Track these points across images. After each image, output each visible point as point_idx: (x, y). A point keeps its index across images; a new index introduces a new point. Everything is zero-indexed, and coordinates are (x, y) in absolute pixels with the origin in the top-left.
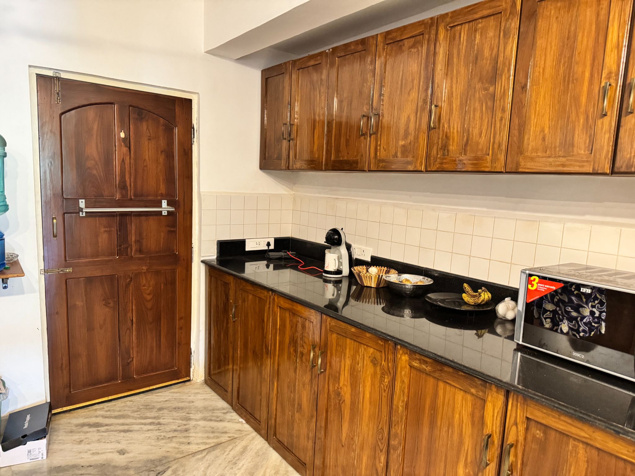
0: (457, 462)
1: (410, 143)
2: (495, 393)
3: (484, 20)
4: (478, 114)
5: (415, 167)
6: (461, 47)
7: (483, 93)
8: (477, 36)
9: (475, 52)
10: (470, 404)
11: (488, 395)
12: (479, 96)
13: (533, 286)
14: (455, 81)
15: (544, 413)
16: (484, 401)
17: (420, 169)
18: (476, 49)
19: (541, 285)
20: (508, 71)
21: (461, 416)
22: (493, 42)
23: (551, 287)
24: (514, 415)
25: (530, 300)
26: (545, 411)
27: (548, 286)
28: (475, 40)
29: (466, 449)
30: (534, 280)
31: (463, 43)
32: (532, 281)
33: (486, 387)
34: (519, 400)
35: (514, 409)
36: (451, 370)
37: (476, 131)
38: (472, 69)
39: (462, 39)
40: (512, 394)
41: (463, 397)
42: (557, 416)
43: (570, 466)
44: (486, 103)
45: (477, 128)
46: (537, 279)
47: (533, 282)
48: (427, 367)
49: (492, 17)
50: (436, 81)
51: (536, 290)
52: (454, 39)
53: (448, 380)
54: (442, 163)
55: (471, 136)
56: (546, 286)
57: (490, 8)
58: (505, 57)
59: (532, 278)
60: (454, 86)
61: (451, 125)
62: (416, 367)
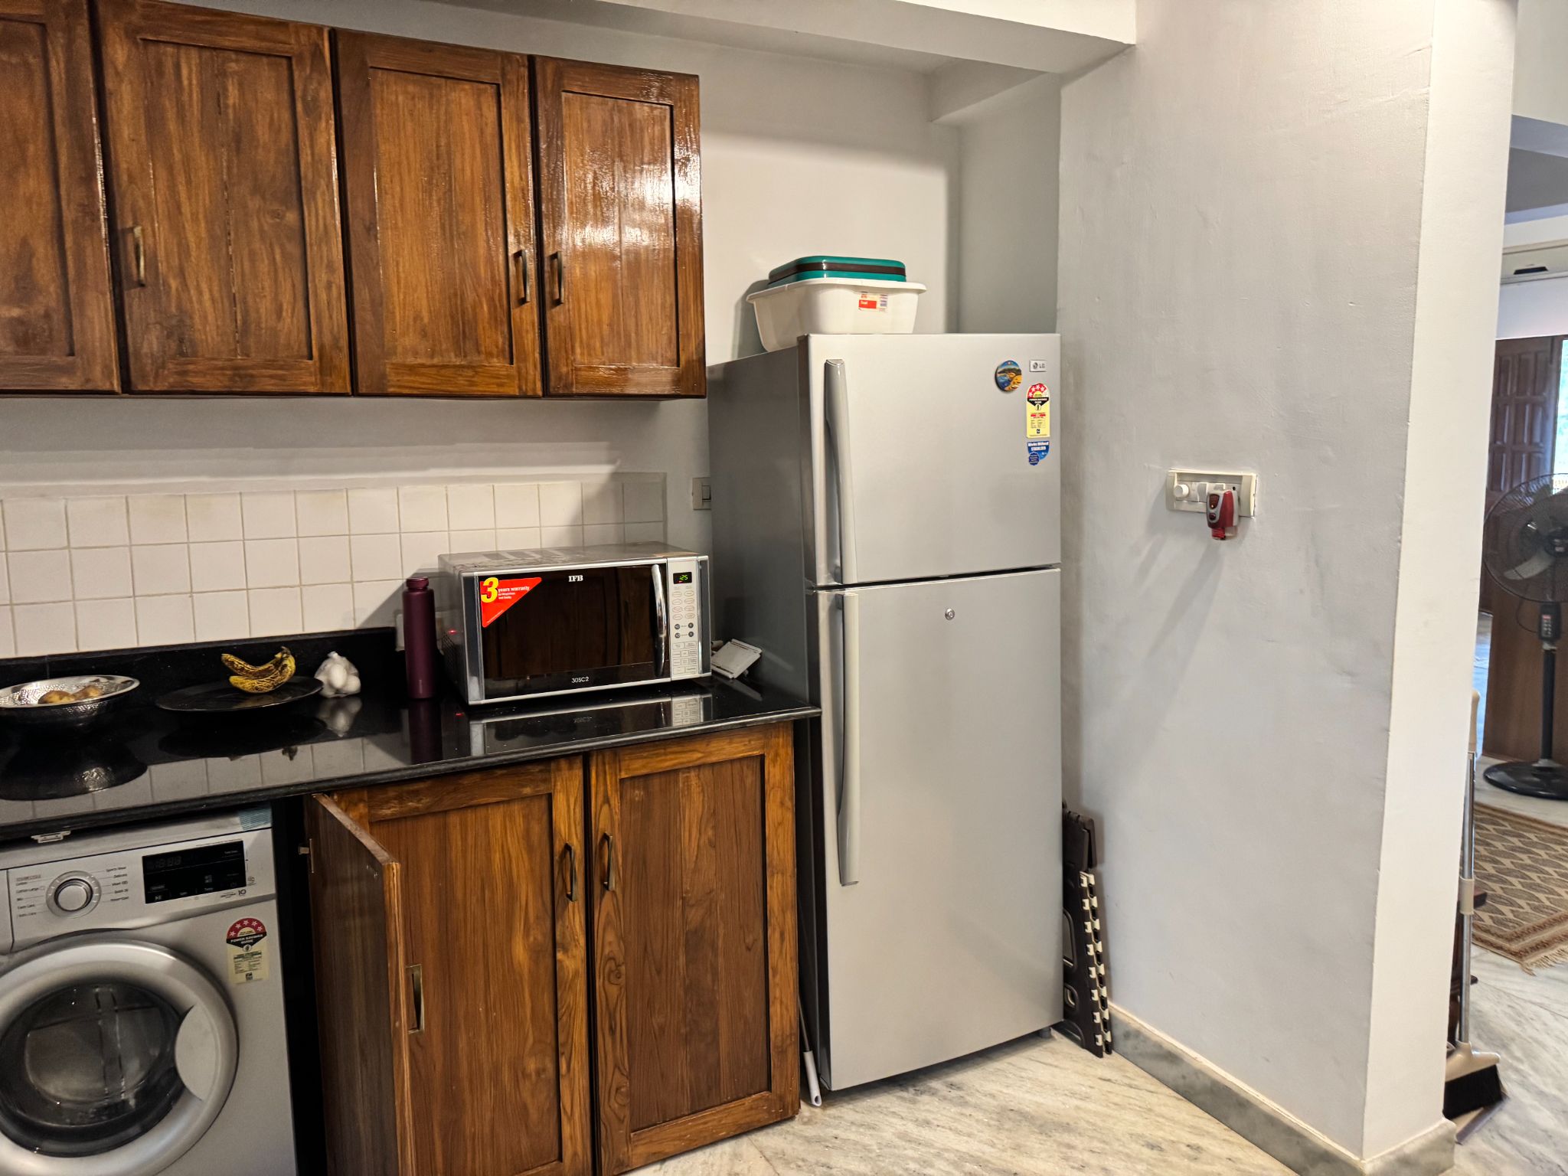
0: (510, 940)
1: (47, 316)
2: (567, 772)
3: (244, 58)
4: (264, 267)
5: (88, 381)
6: (185, 98)
7: (270, 221)
8: (230, 88)
9: (231, 123)
10: (519, 820)
11: (555, 782)
12: (261, 226)
13: (489, 595)
14: (181, 179)
15: (645, 758)
16: (550, 797)
17: (107, 387)
18: (231, 116)
19: (505, 590)
20: (327, 186)
21: (506, 851)
22: (276, 115)
23: (523, 589)
24: (602, 789)
25: (489, 622)
26: (645, 754)
27: (516, 589)
28: (226, 97)
29: (523, 903)
30: (491, 584)
31: (191, 91)
32: (486, 587)
33: (549, 771)
34: (607, 760)
35: (601, 779)
36: (477, 777)
37: (265, 306)
38: (229, 161)
39: (185, 83)
40: (594, 758)
41: (504, 817)
42: (663, 751)
43: (684, 811)
44: (282, 247)
45: (268, 298)
46: (496, 581)
47: (489, 590)
48: (419, 801)
49: (265, 60)
50: (124, 166)
51: (497, 600)
52: (161, 73)
53: (475, 798)
54: (184, 373)
55: (253, 315)
56: (512, 589)
57: (258, 37)
58: (316, 158)
59: (486, 583)
60: (182, 189)
61: (189, 282)
62: (392, 814)
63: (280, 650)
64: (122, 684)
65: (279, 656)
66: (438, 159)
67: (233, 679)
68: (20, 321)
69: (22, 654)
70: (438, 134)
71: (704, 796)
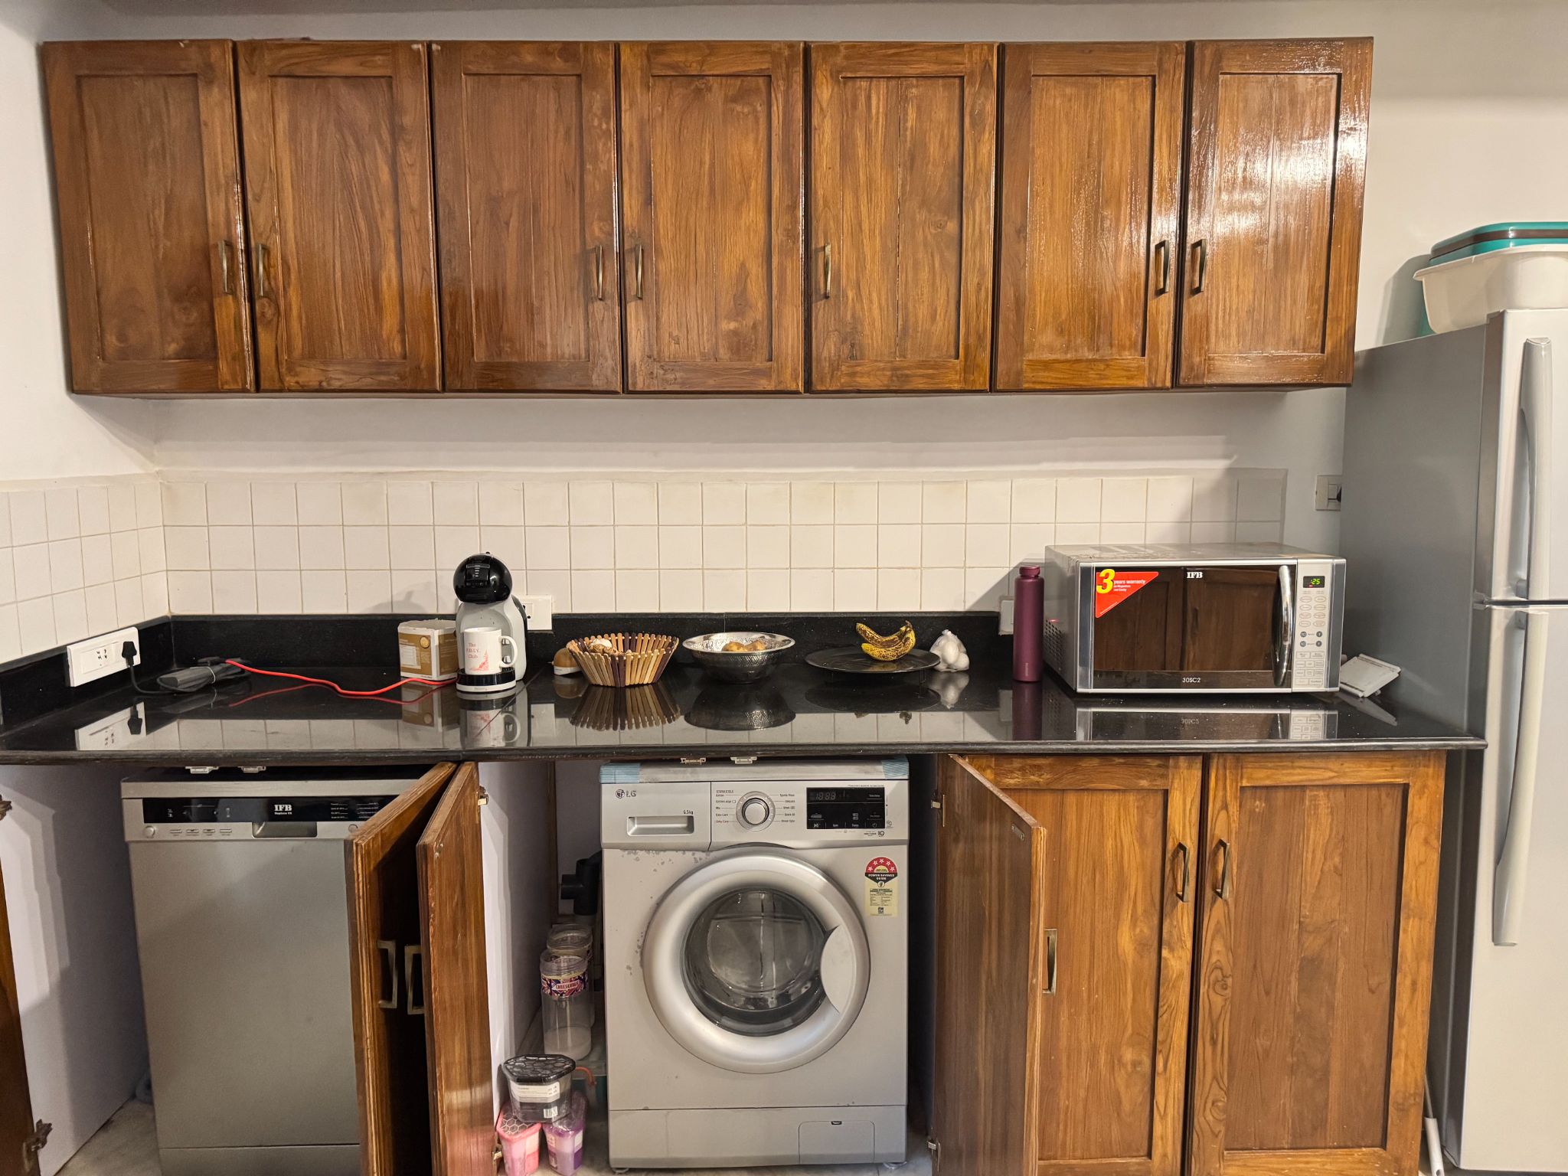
0: (1116, 927)
1: (754, 326)
2: (1185, 771)
3: (922, 82)
4: (924, 275)
5: (780, 382)
6: (872, 126)
7: (933, 231)
8: (910, 111)
9: (908, 145)
10: (1134, 811)
11: (1173, 779)
12: (925, 238)
13: (1104, 586)
14: (864, 199)
15: (1271, 768)
16: (1166, 793)
17: (793, 388)
18: (908, 138)
19: (1121, 582)
20: (985, 194)
21: (1118, 840)
22: (946, 132)
23: (1138, 582)
24: (1221, 794)
25: (1102, 613)
26: (1270, 765)
27: (1132, 582)
28: (906, 121)
29: (1133, 894)
30: (1107, 575)
31: (878, 118)
32: (1103, 578)
33: (1167, 767)
34: (1228, 765)
35: (1221, 783)
36: (1095, 762)
37: (923, 311)
38: (904, 180)
39: (874, 111)
40: (1215, 760)
41: (1119, 805)
42: (1290, 764)
43: (1309, 830)
44: (942, 257)
45: (926, 303)
46: (1112, 573)
47: (1105, 581)
48: (1040, 776)
49: (941, 81)
50: (820, 192)
51: (1112, 592)
52: (855, 107)
53: (1092, 782)
54: (853, 374)
55: (912, 319)
56: (1128, 582)
57: (937, 62)
58: (978, 167)
59: (1103, 574)
60: (864, 210)
61: (863, 294)
62: (1016, 785)
63: (905, 624)
64: (782, 642)
65: (903, 629)
66: (1088, 157)
67: (865, 646)
68: (735, 333)
69: (707, 610)
70: (1091, 133)
71: (1333, 820)
